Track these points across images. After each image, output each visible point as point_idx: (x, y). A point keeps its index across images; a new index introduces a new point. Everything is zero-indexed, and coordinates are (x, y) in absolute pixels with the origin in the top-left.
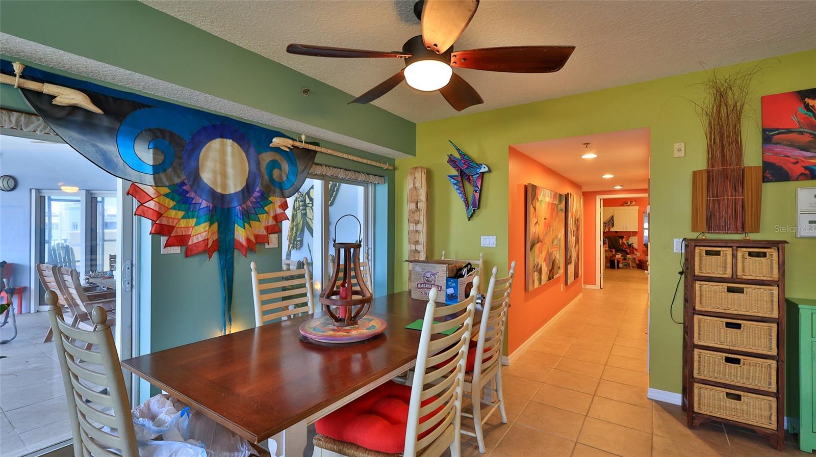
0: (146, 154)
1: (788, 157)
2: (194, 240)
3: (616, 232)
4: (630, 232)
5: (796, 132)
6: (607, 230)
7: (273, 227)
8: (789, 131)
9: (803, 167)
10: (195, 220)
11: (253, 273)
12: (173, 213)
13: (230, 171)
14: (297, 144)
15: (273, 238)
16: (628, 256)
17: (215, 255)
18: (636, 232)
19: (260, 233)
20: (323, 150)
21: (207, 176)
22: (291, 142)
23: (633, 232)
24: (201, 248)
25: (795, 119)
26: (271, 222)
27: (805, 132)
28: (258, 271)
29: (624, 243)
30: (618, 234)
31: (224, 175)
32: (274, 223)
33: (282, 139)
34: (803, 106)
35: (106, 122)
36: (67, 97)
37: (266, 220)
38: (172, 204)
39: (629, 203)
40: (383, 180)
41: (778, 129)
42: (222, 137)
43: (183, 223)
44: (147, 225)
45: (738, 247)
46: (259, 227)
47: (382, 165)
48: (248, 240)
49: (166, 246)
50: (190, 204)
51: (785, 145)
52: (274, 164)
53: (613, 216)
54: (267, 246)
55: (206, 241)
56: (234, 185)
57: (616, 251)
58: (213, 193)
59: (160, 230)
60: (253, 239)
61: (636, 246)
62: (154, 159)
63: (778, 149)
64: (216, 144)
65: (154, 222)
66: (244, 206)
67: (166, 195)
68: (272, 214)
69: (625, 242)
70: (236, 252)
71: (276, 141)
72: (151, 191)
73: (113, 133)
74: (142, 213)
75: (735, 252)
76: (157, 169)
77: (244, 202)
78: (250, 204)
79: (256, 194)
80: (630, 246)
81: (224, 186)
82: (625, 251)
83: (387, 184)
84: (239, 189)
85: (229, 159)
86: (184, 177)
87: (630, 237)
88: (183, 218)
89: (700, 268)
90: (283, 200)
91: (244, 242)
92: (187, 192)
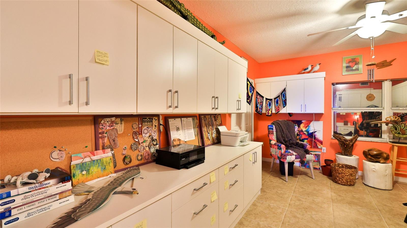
3: (290, 114)
4: (312, 114)
6: (274, 111)
16: (307, 156)
18: (321, 115)
23: (316, 114)
29: (302, 131)
30: (292, 118)
39: (310, 68)
53: (284, 90)
57: (287, 147)
61: (320, 136)
69: (304, 130)
80: (311, 135)
82: (303, 147)
87: (311, 121)
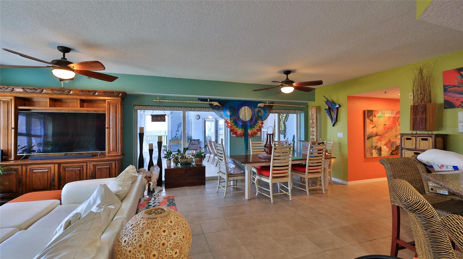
0: (228, 113)
1: (454, 97)
2: (238, 133)
5: (457, 86)
7: (259, 130)
8: (454, 86)
9: (460, 102)
10: (238, 128)
11: (250, 141)
12: (234, 126)
13: (247, 115)
14: (266, 104)
15: (259, 133)
17: (243, 137)
19: (255, 131)
20: (275, 105)
21: (241, 117)
22: (264, 104)
24: (240, 135)
25: (456, 81)
26: (258, 128)
27: (461, 86)
28: (252, 141)
31: (245, 116)
32: (259, 128)
33: (261, 104)
34: (459, 75)
35: (221, 107)
36: (216, 103)
37: (257, 128)
38: (234, 124)
40: (302, 111)
41: (449, 86)
42: (245, 106)
43: (236, 129)
44: (229, 129)
45: (418, 137)
46: (255, 130)
47: (300, 106)
48: (251, 133)
49: (232, 134)
50: (237, 124)
51: (453, 92)
52: (259, 111)
54: (257, 135)
55: (241, 133)
56: (248, 118)
58: (242, 121)
59: (231, 131)
60: (253, 133)
62: (230, 114)
63: (449, 94)
64: (243, 108)
65: (230, 129)
66: (250, 124)
67: (232, 122)
68: (258, 126)
70: (249, 136)
71: (259, 105)
72: (229, 121)
73: (222, 109)
74: (228, 127)
75: (416, 139)
76: (231, 116)
77: (251, 123)
78: (252, 123)
79: (254, 120)
81: (245, 119)
83: (304, 113)
84: (249, 119)
85: (247, 111)
86: (236, 117)
88: (236, 127)
89: (404, 145)
90: (262, 122)
91: (250, 134)
92: (237, 121)
